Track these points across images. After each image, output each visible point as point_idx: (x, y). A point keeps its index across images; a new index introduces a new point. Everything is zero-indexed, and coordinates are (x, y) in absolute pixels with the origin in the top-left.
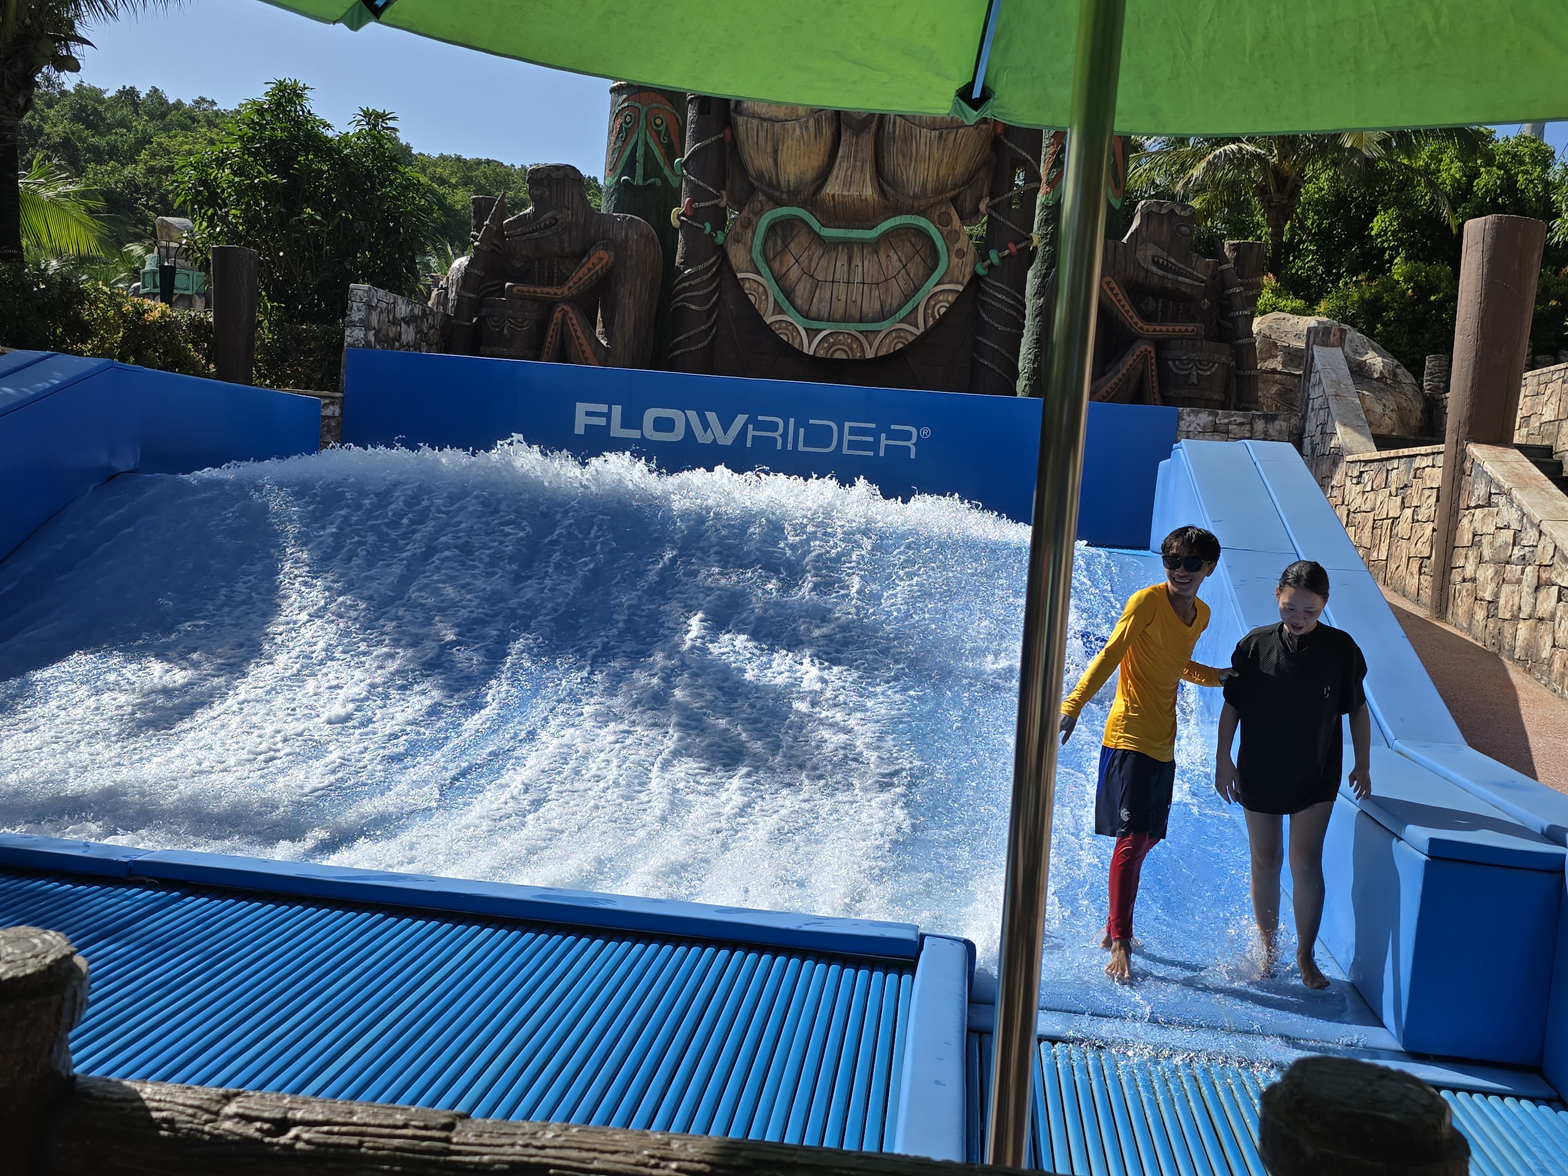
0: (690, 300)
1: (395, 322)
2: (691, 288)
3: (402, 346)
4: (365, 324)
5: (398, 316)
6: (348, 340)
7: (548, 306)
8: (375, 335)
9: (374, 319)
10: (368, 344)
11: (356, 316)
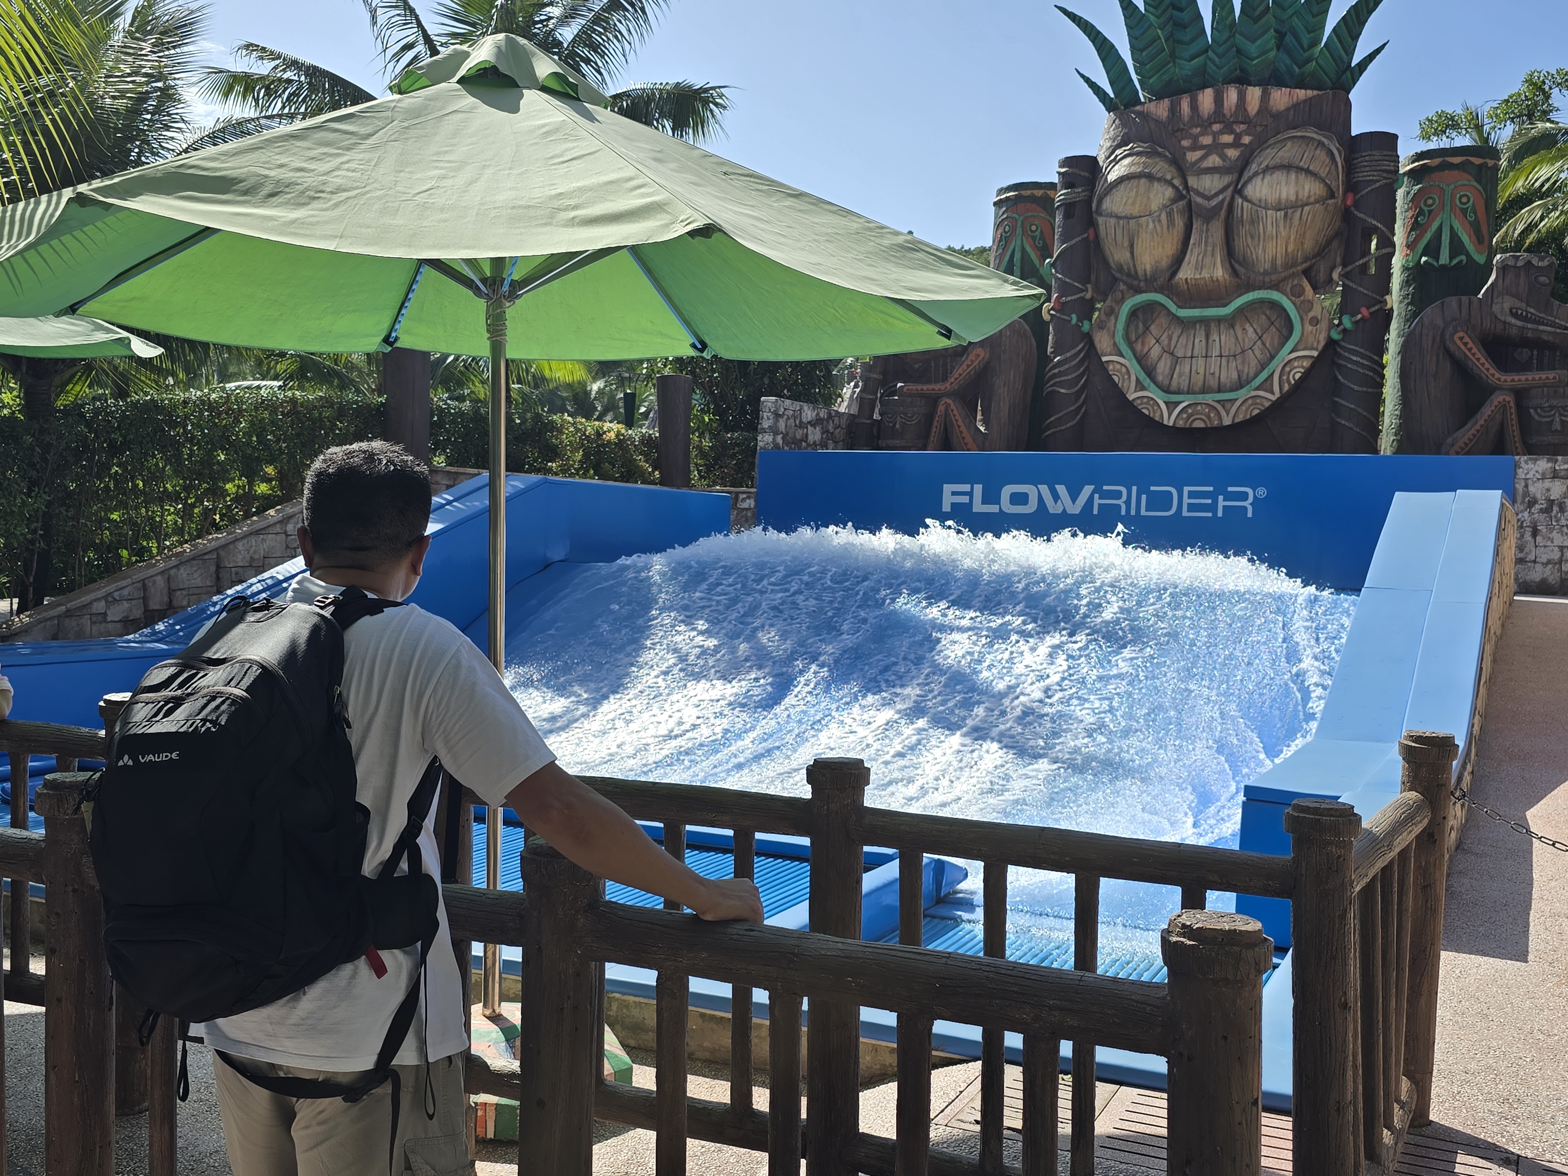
0: (1061, 384)
1: (802, 425)
2: (1060, 374)
3: (809, 445)
4: (774, 431)
5: (804, 420)
6: (760, 444)
7: (933, 400)
8: (783, 438)
9: (782, 425)
10: (776, 446)
11: (766, 424)
